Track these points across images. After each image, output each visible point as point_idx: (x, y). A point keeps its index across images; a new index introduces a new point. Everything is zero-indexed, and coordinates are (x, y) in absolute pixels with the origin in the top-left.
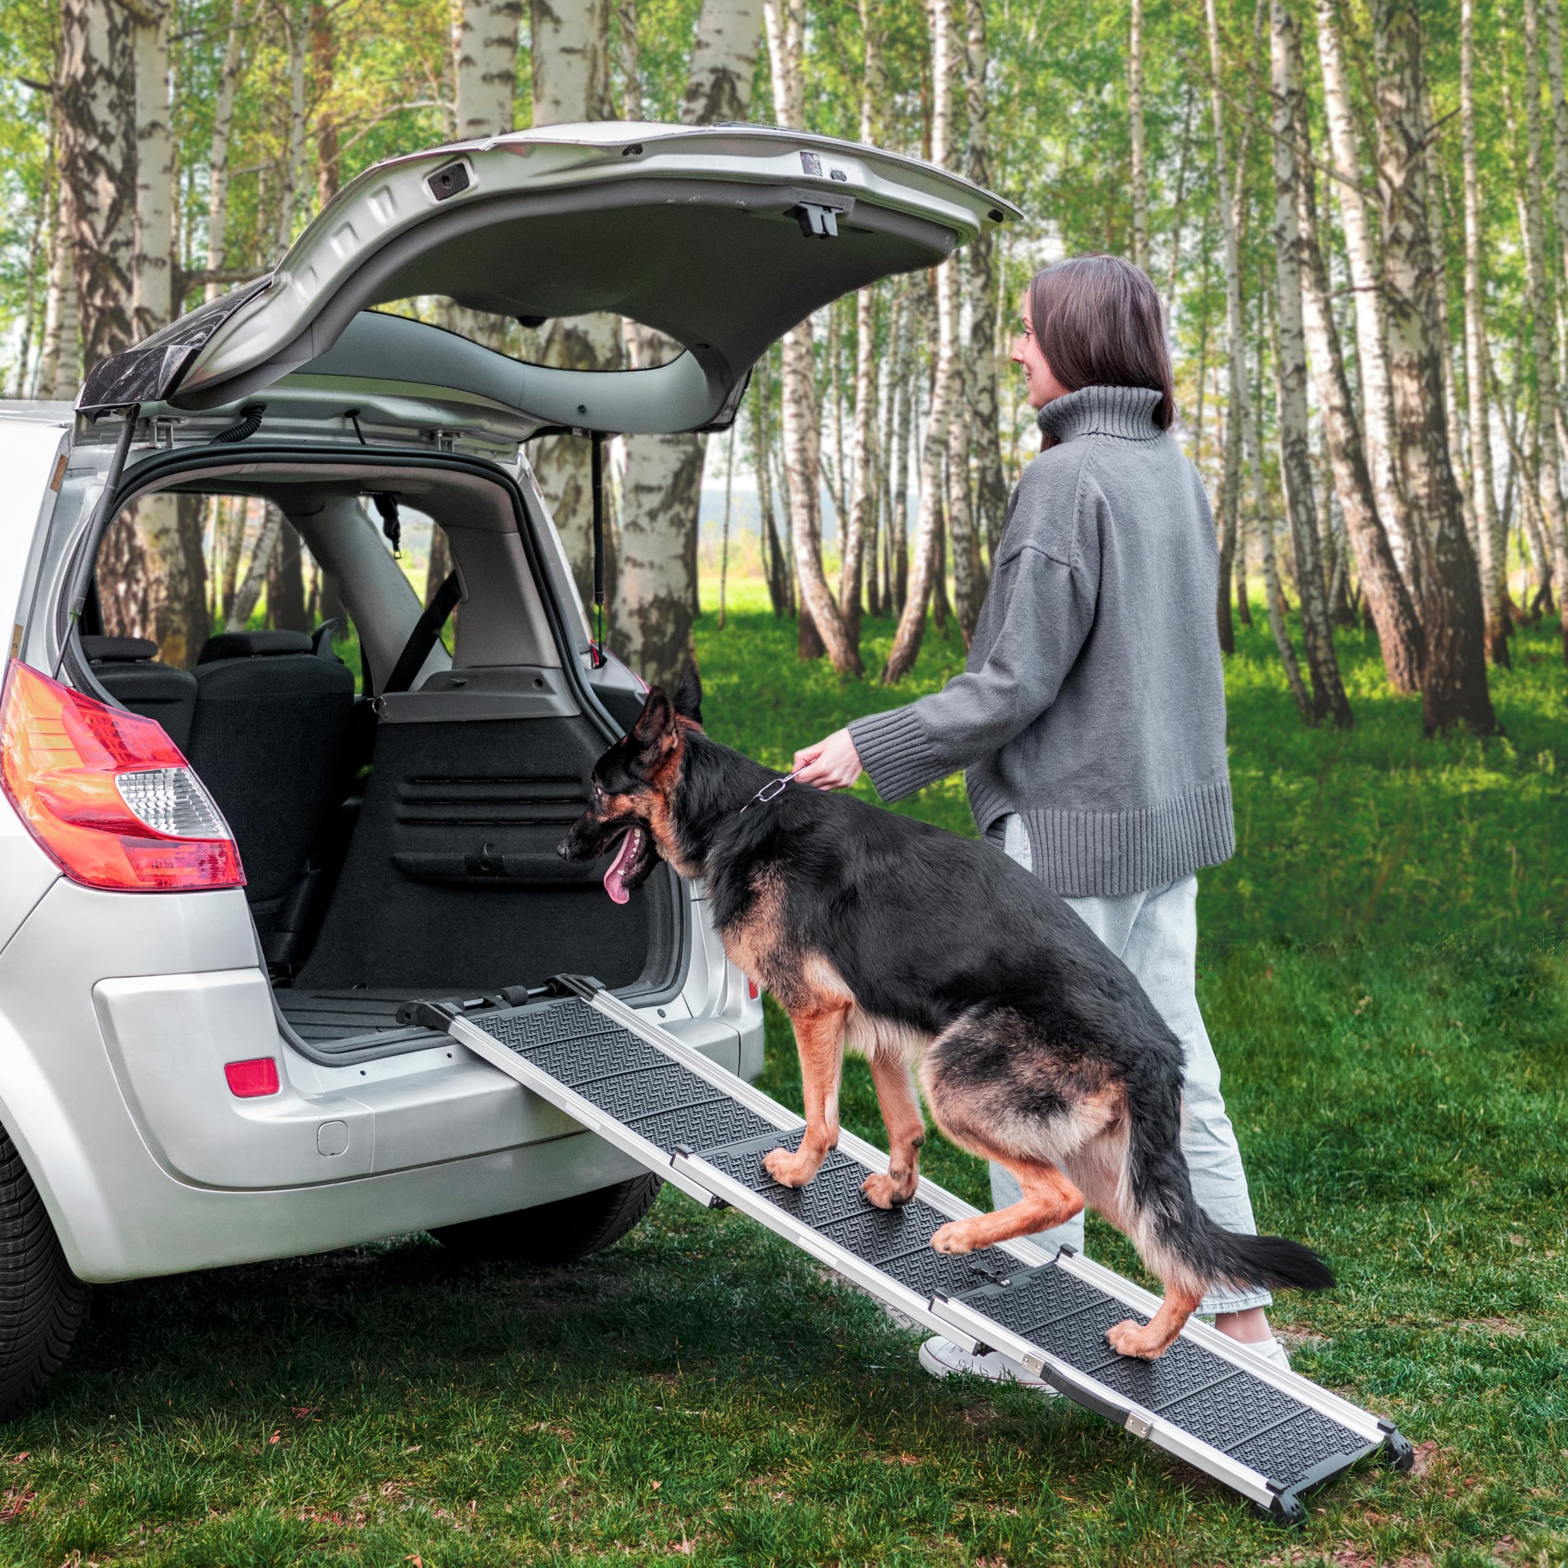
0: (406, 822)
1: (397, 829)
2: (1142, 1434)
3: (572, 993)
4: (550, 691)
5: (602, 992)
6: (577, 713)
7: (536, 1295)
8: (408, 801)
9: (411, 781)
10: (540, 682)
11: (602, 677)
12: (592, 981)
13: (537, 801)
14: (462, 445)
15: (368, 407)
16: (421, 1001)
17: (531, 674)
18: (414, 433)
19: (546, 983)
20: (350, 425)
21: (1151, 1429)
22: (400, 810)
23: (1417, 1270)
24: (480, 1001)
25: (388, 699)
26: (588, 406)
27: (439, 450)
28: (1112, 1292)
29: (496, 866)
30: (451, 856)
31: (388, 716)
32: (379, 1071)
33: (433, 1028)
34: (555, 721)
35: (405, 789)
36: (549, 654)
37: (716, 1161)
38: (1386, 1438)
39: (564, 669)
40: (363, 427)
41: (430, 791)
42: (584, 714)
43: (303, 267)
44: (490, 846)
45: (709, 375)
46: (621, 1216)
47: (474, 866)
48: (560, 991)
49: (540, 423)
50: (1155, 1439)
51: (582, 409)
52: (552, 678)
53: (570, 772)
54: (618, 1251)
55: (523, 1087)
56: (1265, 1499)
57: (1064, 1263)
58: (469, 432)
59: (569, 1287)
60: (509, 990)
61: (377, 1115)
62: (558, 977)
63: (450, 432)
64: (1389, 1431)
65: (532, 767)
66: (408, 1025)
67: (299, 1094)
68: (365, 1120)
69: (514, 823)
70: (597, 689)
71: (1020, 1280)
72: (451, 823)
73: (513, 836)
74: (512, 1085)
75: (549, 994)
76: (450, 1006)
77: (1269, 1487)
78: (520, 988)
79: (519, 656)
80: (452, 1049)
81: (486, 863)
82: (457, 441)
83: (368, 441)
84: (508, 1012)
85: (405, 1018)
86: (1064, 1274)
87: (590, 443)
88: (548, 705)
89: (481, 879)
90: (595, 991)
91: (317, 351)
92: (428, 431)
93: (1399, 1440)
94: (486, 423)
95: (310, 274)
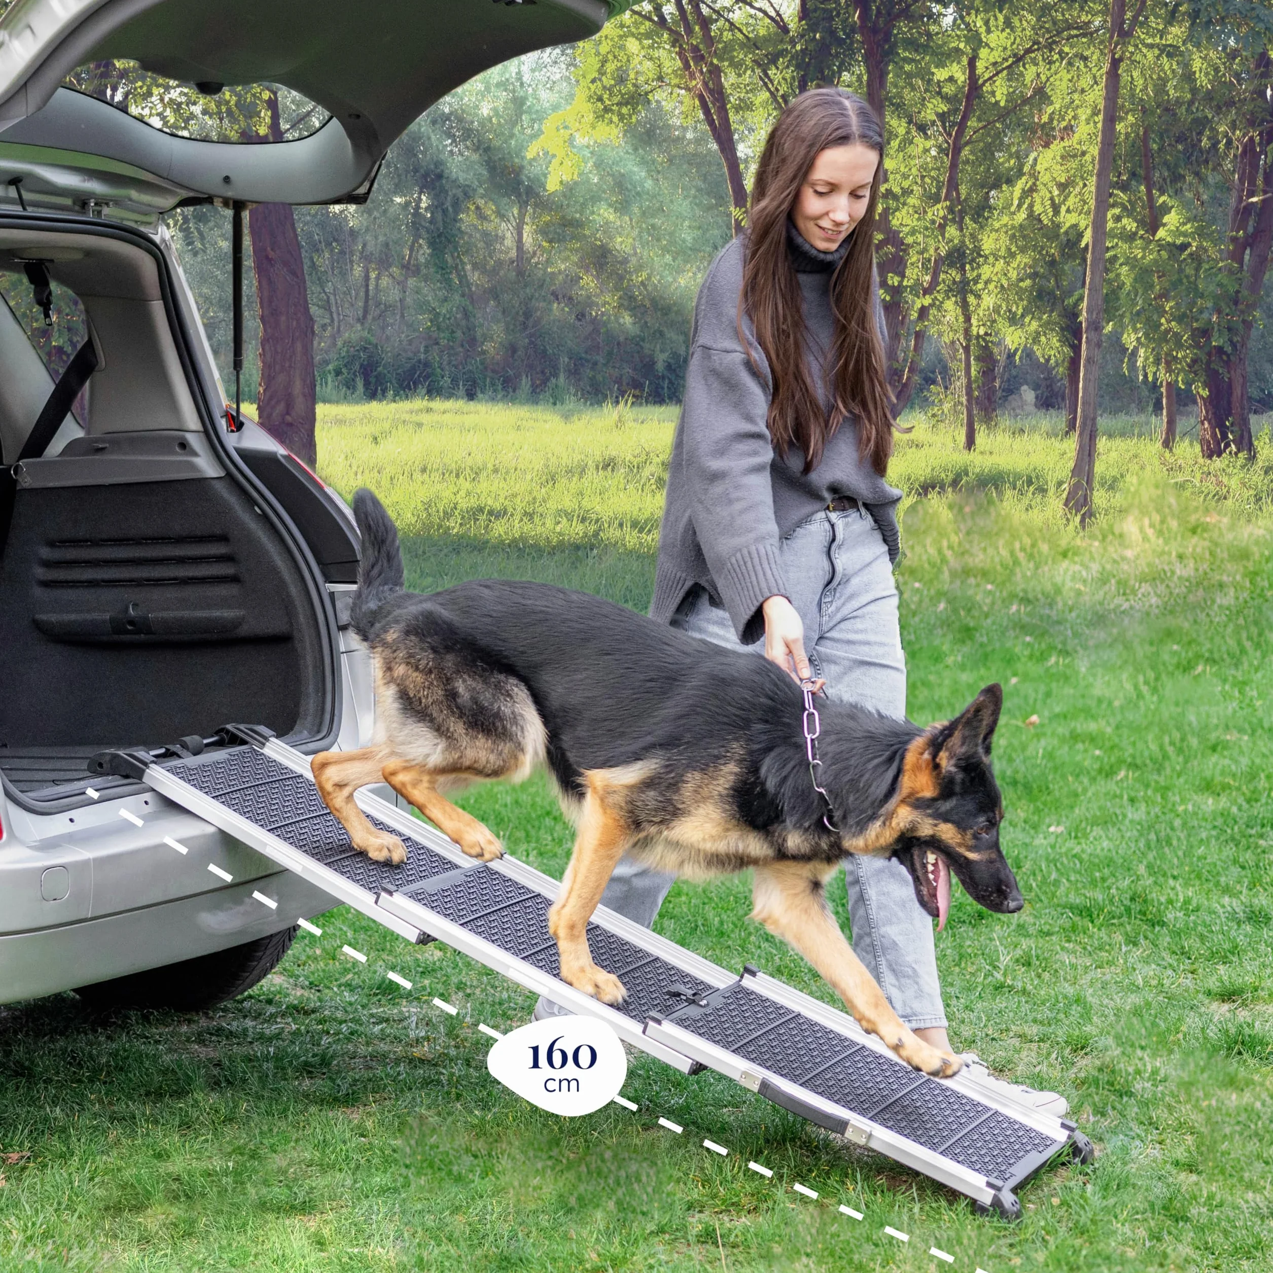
0: (46, 584)
1: (38, 591)
2: (862, 1141)
3: (244, 742)
4: (196, 454)
5: (273, 739)
6: (222, 474)
7: (188, 1040)
8: (48, 564)
9: (51, 544)
10: (184, 445)
11: (240, 438)
12: (262, 729)
13: (181, 561)
14: (109, 213)
15: (30, 175)
16: (112, 751)
17: (173, 438)
18: (68, 202)
19: (217, 733)
20: (12, 192)
21: (870, 1136)
22: (40, 572)
23: (999, 988)
24: (162, 751)
25: (27, 465)
26: (233, 178)
27: (90, 217)
28: (796, 1008)
29: (140, 626)
30: (95, 616)
31: (26, 481)
32: (85, 818)
33: (127, 777)
34: (203, 481)
35: (45, 552)
36: (191, 419)
37: (417, 897)
38: (1069, 1137)
39: (206, 432)
40: (26, 196)
41: (72, 554)
42: (229, 474)
43: (21, 25)
44: (135, 605)
45: (355, 145)
46: (263, 962)
47: (118, 626)
48: (235, 740)
49: (185, 194)
50: (874, 1145)
51: (227, 179)
52: (195, 441)
53: (218, 532)
54: (251, 997)
55: (222, 832)
56: (986, 1197)
57: (748, 982)
58: (117, 202)
59: (219, 1031)
60: (187, 739)
61: (95, 860)
62: (229, 727)
63: (102, 202)
64: (1072, 1130)
65: (178, 527)
66: (102, 775)
67: (22, 843)
68: (84, 865)
69: (158, 582)
70: (239, 451)
71: (716, 1001)
72: (92, 584)
73: (156, 594)
74: (211, 830)
75: (220, 744)
76: (141, 754)
77: (989, 1185)
78: (197, 738)
79: (158, 420)
80: (147, 796)
81: (131, 623)
82: (106, 211)
83: (29, 209)
84: (191, 761)
85: (98, 768)
86: (748, 993)
87: (229, 213)
88: (193, 467)
89: (124, 638)
90: (266, 739)
91: (31, 109)
92: (81, 200)
93: (1081, 1138)
94: (134, 194)
95: (28, 32)
